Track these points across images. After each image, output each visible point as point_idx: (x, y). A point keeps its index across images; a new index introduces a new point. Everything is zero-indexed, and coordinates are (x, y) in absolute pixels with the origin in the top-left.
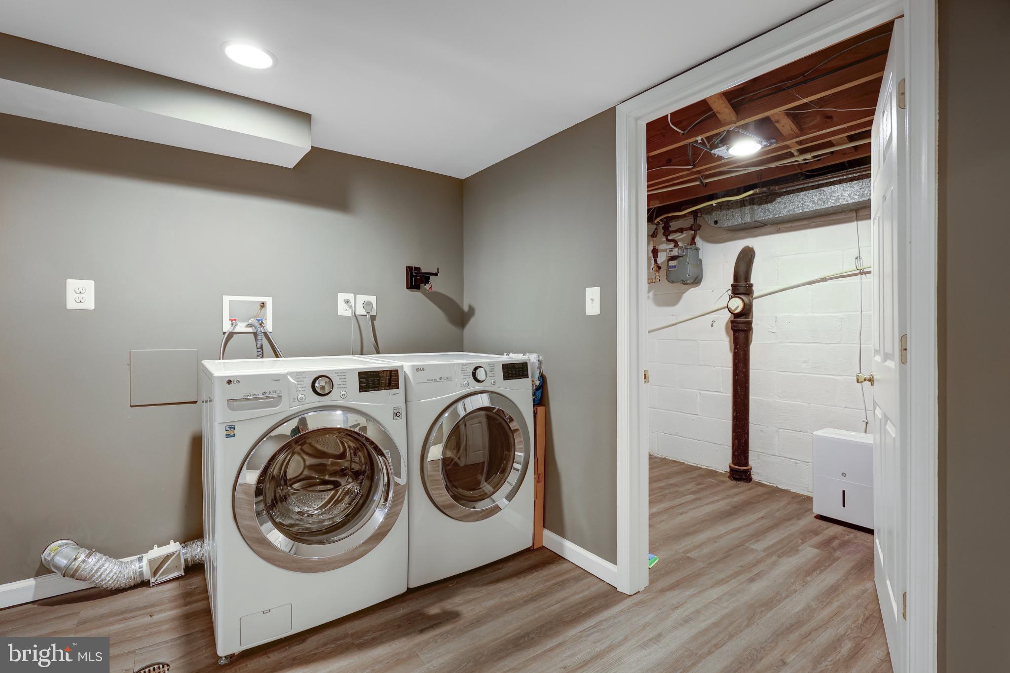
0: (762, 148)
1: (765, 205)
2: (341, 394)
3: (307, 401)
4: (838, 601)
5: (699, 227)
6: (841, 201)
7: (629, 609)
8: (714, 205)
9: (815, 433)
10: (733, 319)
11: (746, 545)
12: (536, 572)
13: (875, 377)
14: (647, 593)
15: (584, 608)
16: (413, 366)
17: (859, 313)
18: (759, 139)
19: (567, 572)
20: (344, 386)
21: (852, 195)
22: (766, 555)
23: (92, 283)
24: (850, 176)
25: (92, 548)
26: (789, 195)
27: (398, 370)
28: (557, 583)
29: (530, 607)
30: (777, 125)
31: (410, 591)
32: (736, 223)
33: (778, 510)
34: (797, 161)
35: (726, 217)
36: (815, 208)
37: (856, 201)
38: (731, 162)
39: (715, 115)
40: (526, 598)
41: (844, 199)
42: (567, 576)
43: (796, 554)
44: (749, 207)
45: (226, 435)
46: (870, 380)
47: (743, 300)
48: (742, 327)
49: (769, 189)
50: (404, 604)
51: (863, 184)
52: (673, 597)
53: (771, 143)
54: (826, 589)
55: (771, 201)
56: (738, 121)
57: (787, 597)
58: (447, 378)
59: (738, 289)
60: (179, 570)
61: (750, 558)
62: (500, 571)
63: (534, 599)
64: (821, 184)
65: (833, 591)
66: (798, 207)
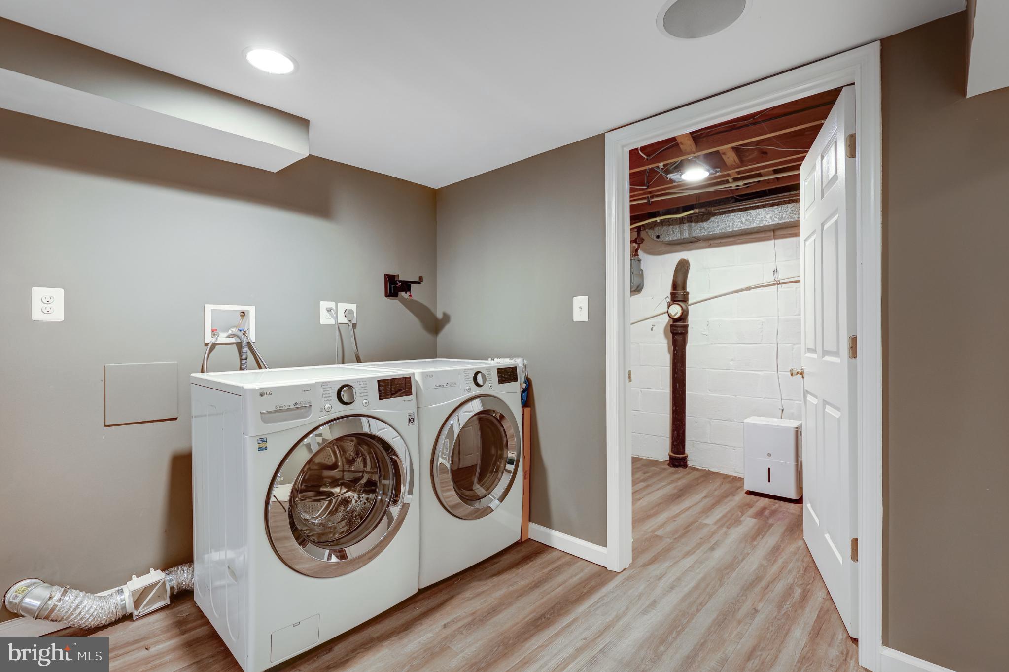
0: (710, 175)
1: (701, 223)
2: (364, 402)
3: (333, 411)
4: (781, 558)
5: (643, 240)
6: (764, 222)
7: (622, 584)
8: (658, 221)
9: (745, 421)
10: (672, 323)
11: (700, 520)
12: (531, 561)
13: (806, 371)
14: (632, 569)
15: (584, 587)
16: (423, 373)
17: (776, 317)
18: (708, 167)
19: (559, 558)
20: (365, 394)
21: (773, 217)
22: (718, 528)
23: (61, 291)
24: (771, 202)
25: (68, 584)
26: (721, 216)
27: (410, 377)
28: (553, 569)
29: (536, 593)
30: (723, 156)
31: (421, 591)
32: (676, 238)
33: (715, 490)
34: (731, 187)
35: (667, 233)
36: (743, 228)
37: (776, 223)
38: (682, 186)
39: (678, 145)
40: (530, 586)
41: (766, 221)
42: (560, 562)
43: (740, 525)
44: (687, 225)
45: (258, 448)
46: (802, 374)
47: (681, 307)
48: (680, 330)
49: (707, 209)
50: (418, 604)
51: (782, 209)
52: (655, 570)
53: (717, 172)
54: (770, 549)
55: (707, 220)
56: (697, 151)
57: (743, 559)
58: (453, 383)
59: (677, 297)
60: (164, 599)
61: (705, 531)
62: (498, 564)
63: (538, 585)
64: (748, 207)
65: (776, 551)
66: (729, 226)
